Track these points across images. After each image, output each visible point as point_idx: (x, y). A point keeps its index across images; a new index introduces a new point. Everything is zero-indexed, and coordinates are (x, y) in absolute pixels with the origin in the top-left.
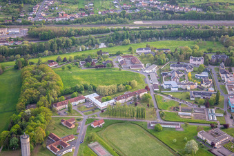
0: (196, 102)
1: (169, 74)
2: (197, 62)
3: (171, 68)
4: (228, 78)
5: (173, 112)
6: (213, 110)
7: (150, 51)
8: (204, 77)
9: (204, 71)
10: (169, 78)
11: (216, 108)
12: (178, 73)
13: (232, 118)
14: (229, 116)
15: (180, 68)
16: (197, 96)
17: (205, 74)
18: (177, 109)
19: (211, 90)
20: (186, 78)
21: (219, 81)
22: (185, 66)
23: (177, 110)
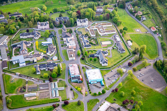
0: (41, 77)
1: (19, 46)
2: (44, 27)
3: (21, 37)
4: (68, 42)
5: (20, 94)
6: (56, 83)
7: (4, 17)
8: (49, 44)
9: (49, 37)
10: (18, 51)
11: (59, 79)
12: (26, 43)
13: (71, 90)
14: (69, 87)
15: (29, 36)
16: (42, 69)
17: (50, 41)
18: (23, 89)
19: (55, 58)
20: (34, 47)
21: (62, 46)
22: (33, 34)
23: (24, 92)
